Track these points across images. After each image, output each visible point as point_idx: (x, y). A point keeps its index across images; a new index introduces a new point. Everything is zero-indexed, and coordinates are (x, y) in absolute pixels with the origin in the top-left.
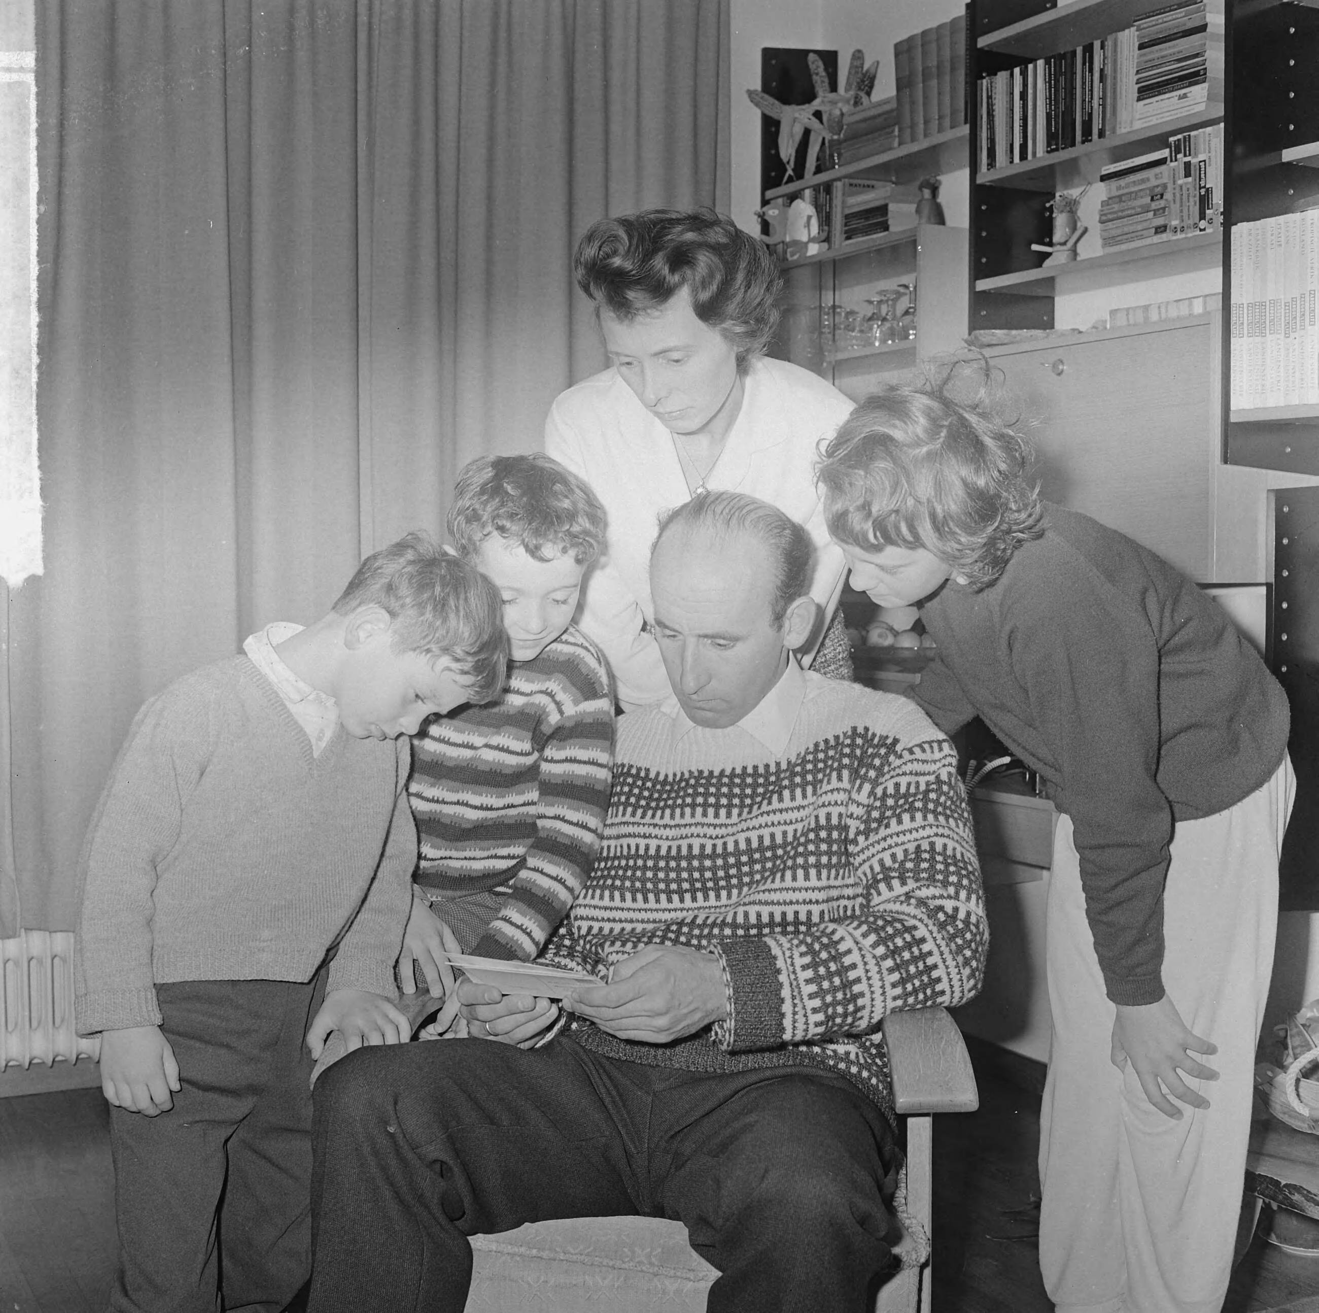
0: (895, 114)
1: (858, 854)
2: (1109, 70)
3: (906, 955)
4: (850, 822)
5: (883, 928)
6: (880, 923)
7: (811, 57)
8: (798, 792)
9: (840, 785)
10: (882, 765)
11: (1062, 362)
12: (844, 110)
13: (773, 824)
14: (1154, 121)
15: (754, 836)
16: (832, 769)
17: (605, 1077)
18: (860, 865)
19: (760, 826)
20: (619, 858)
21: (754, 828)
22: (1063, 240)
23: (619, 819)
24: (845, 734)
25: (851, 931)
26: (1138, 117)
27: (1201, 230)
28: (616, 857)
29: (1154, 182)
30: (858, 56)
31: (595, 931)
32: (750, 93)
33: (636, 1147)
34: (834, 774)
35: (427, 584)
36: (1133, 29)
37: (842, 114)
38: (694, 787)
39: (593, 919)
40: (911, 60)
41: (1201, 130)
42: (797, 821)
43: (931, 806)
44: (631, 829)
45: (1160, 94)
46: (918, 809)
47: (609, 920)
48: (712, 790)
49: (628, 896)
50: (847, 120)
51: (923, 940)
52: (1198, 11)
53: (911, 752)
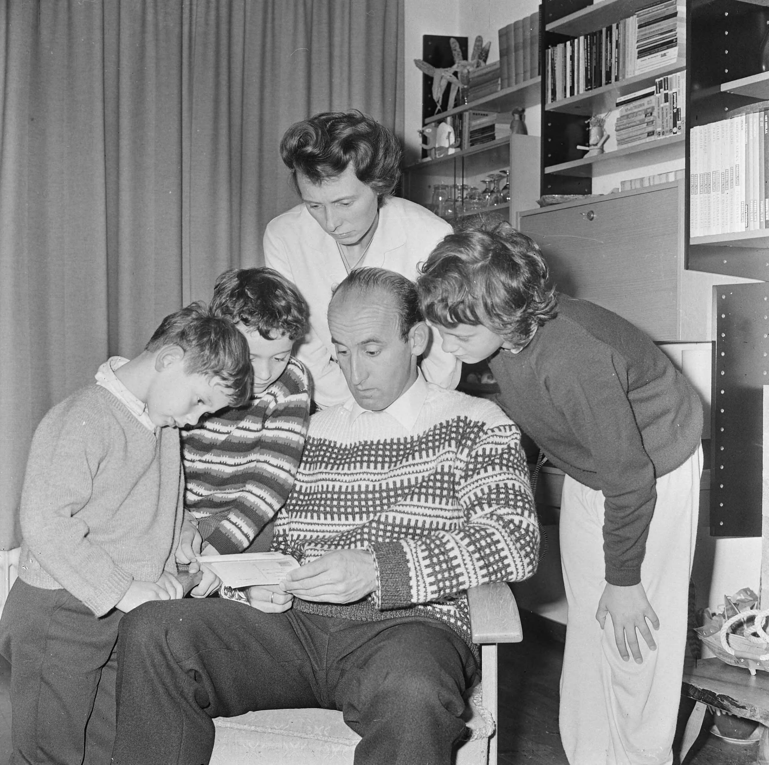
0: (498, 71)
1: (460, 490)
2: (621, 41)
3: (488, 551)
4: (456, 471)
5: (474, 534)
6: (472, 531)
7: (452, 40)
8: (424, 453)
9: (450, 449)
10: (475, 438)
11: (592, 212)
12: (471, 70)
13: (409, 473)
14: (647, 70)
15: (398, 480)
16: (445, 440)
17: (301, 624)
18: (462, 497)
19: (402, 474)
20: (316, 493)
21: (398, 475)
22: (595, 143)
23: (318, 470)
24: (453, 420)
25: (454, 536)
26: (638, 68)
27: (674, 133)
28: (315, 493)
29: (646, 106)
30: (479, 39)
31: (301, 537)
32: (416, 62)
33: (318, 667)
34: (447, 443)
35: (206, 332)
36: (635, 16)
37: (469, 72)
38: (362, 451)
39: (300, 530)
40: (508, 39)
41: (674, 75)
42: (424, 471)
43: (505, 462)
44: (324, 476)
45: (651, 54)
46: (497, 464)
47: (310, 531)
48: (373, 452)
49: (322, 516)
50: (471, 76)
51: (498, 542)
52: (672, 4)
53: (493, 431)
